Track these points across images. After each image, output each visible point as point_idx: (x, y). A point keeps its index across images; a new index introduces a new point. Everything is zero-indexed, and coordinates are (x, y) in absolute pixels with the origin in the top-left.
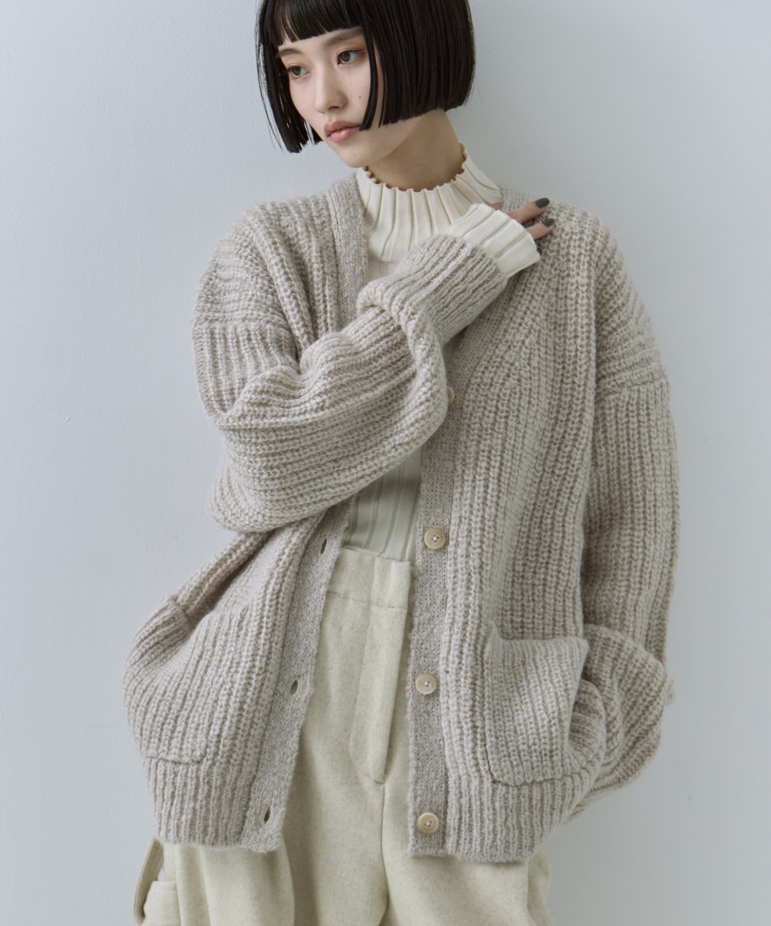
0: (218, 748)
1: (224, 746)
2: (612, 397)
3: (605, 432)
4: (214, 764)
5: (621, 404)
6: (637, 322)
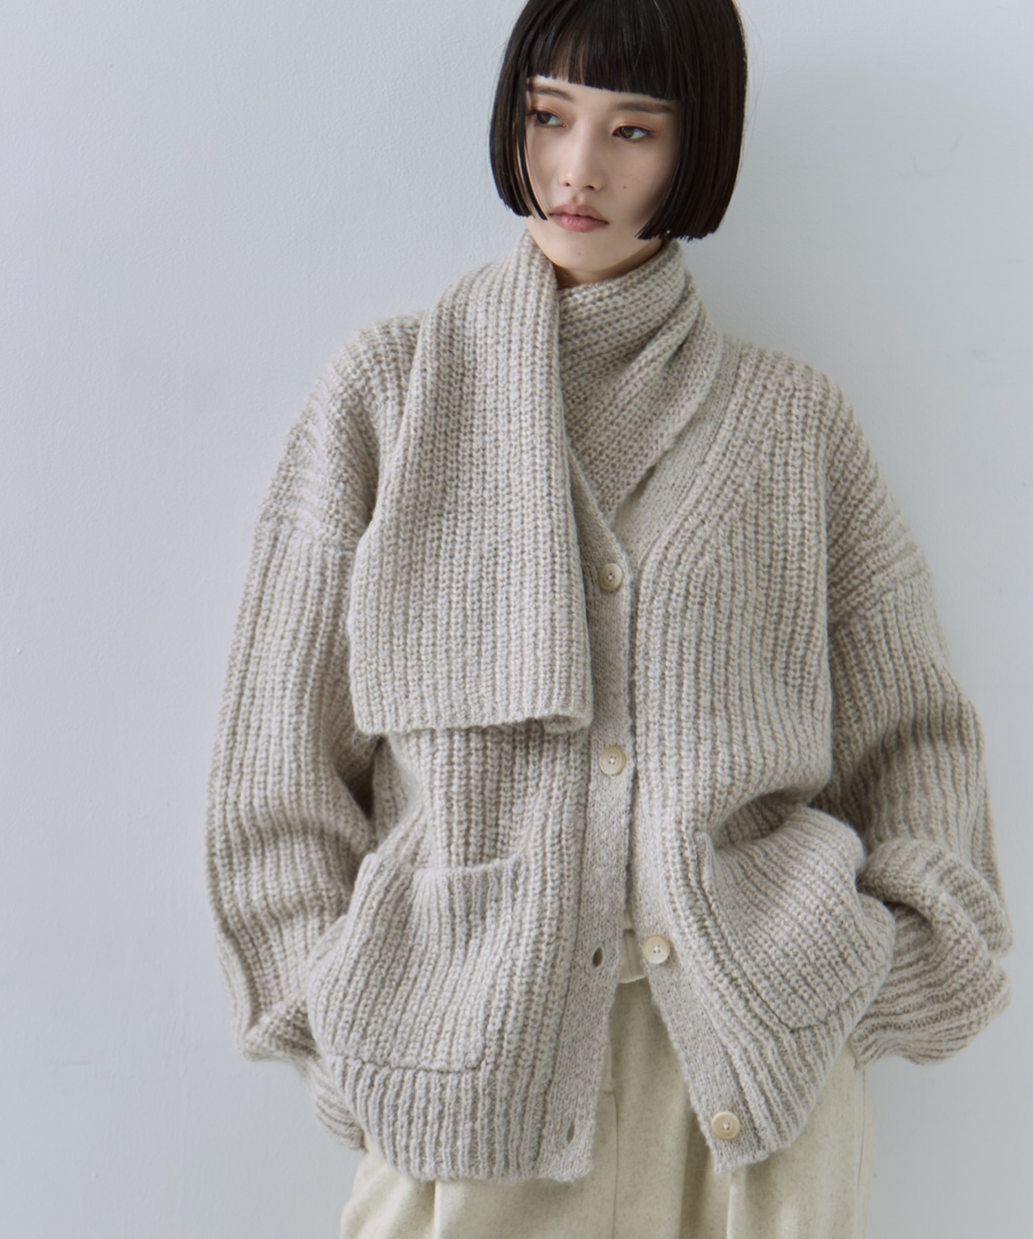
1: (509, 1043)
4: (497, 1067)
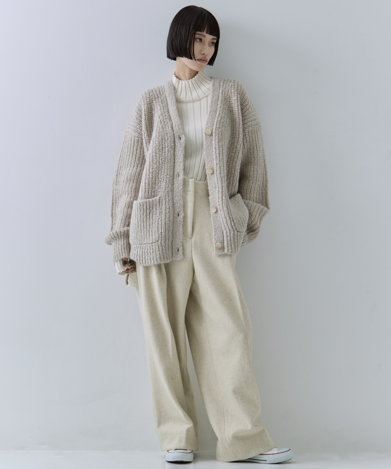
0: (162, 236)
2: (247, 129)
5: (249, 131)
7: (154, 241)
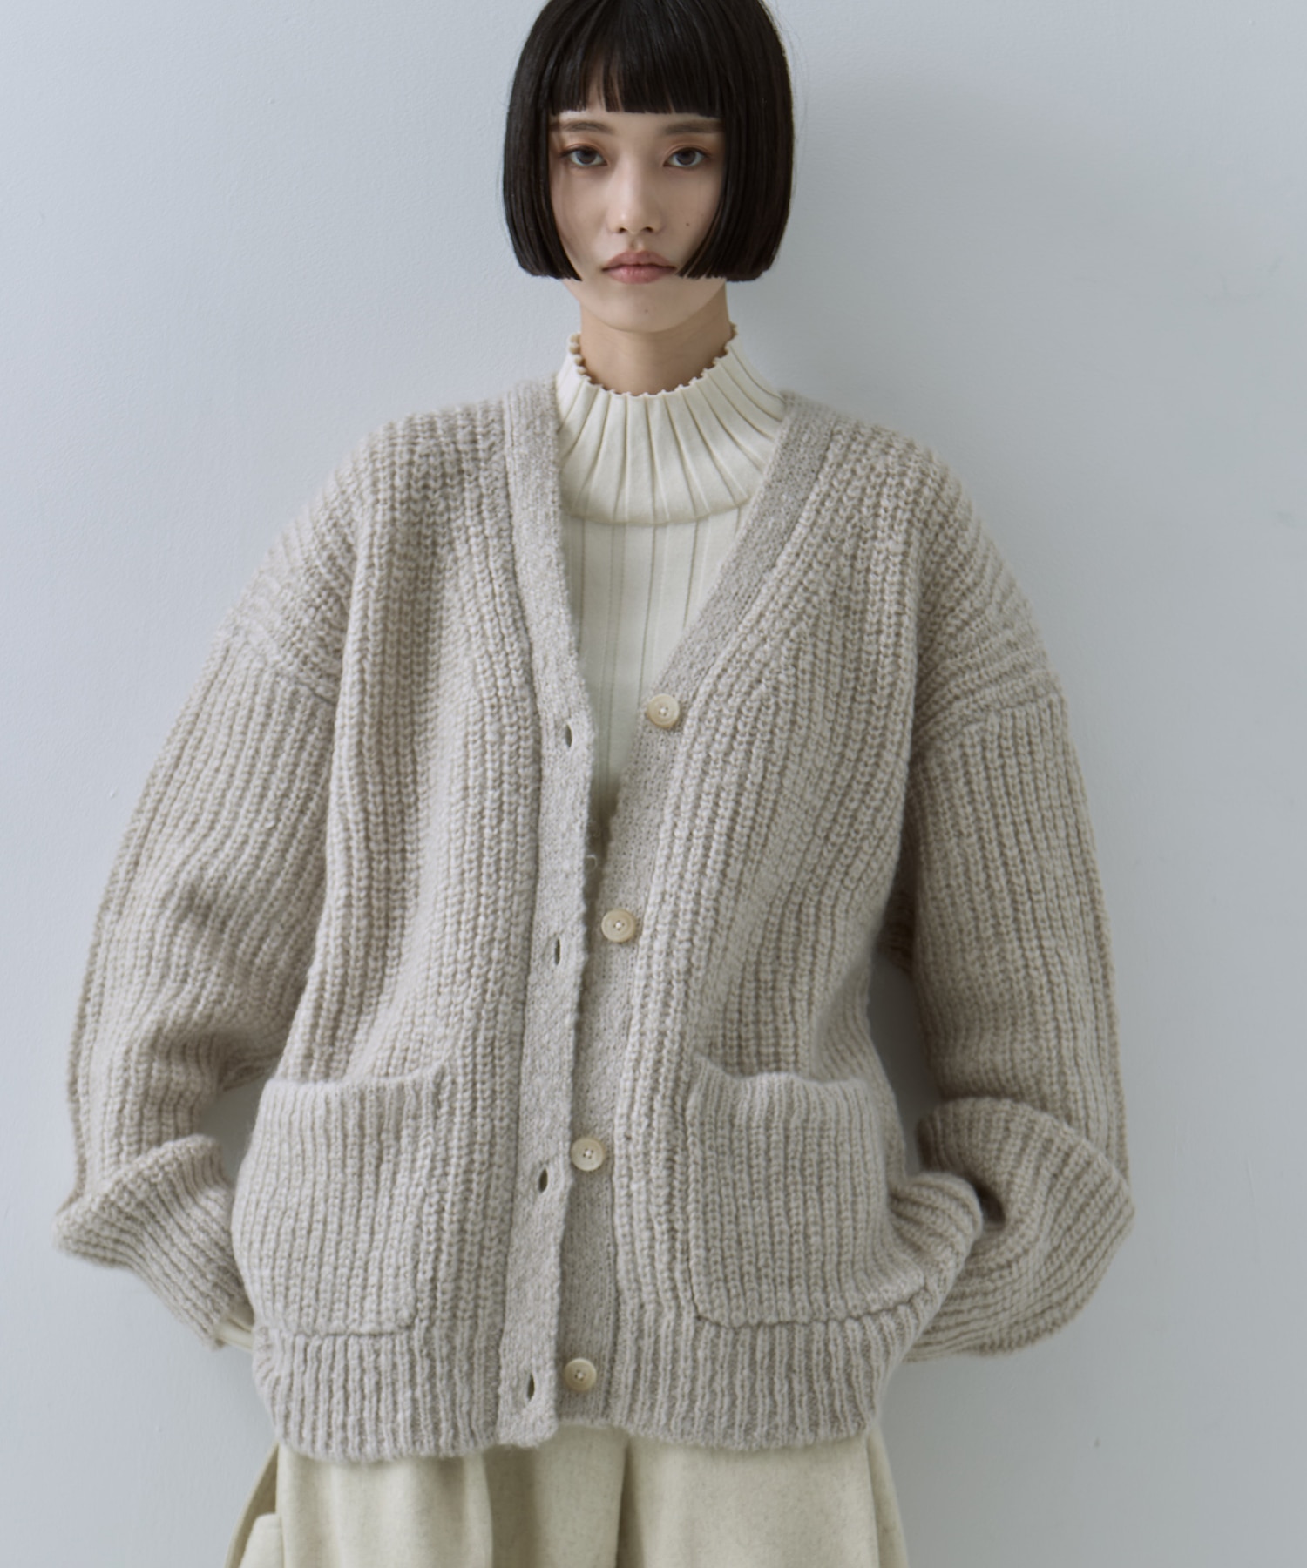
1: (443, 1293)
2: (974, 728)
3: (968, 783)
5: (988, 738)
6: (1000, 610)
7: (388, 1327)
